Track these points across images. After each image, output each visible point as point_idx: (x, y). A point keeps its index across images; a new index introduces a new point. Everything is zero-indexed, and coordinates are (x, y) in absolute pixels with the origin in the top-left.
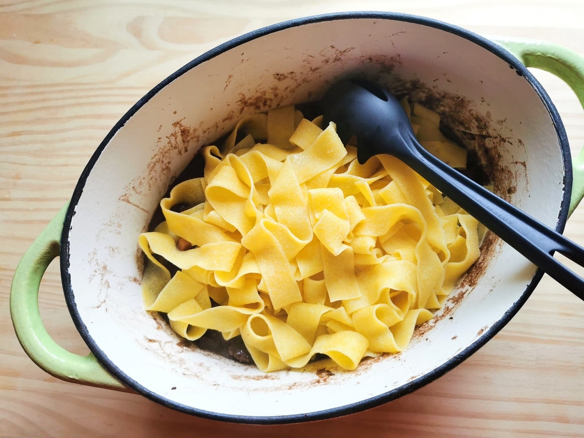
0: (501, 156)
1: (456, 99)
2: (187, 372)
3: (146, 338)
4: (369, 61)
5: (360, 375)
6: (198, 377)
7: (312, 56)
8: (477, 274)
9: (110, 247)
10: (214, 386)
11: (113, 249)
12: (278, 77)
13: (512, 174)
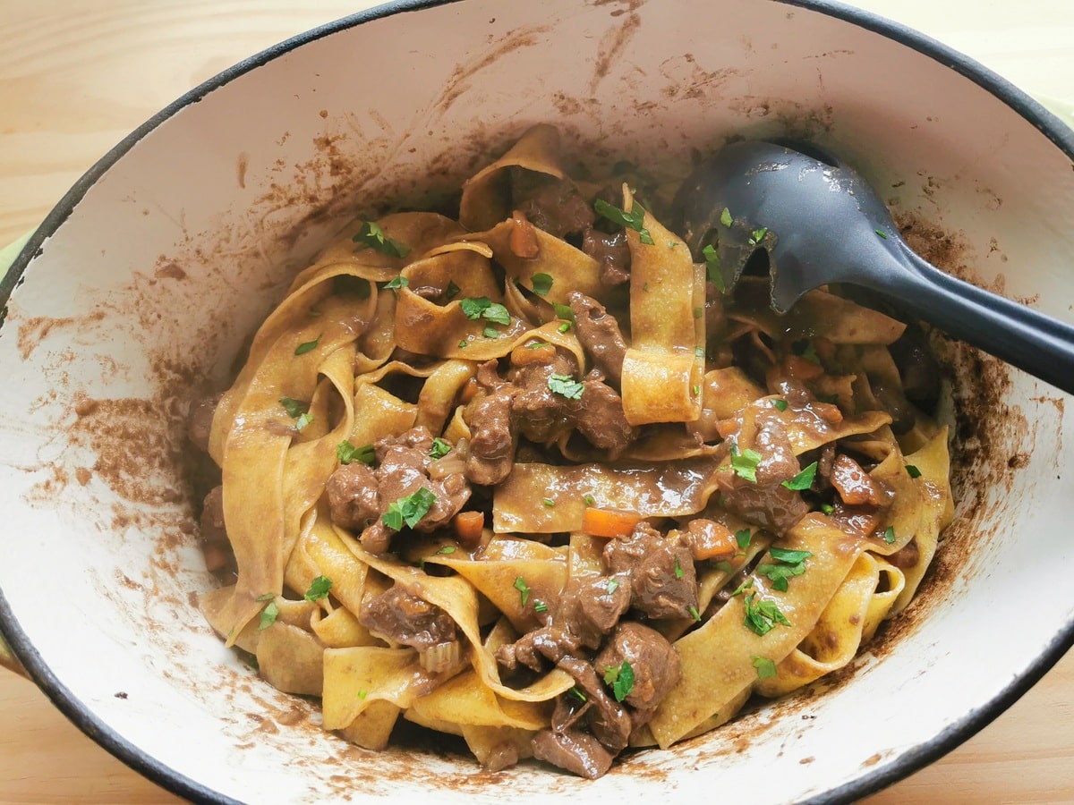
0: (1008, 383)
1: (933, 238)
2: (176, 673)
3: (118, 572)
4: (762, 110)
5: (562, 791)
6: (196, 691)
7: (641, 72)
8: (899, 632)
9: (107, 359)
10: (223, 722)
11: (114, 366)
12: (562, 103)
13: (1026, 425)
